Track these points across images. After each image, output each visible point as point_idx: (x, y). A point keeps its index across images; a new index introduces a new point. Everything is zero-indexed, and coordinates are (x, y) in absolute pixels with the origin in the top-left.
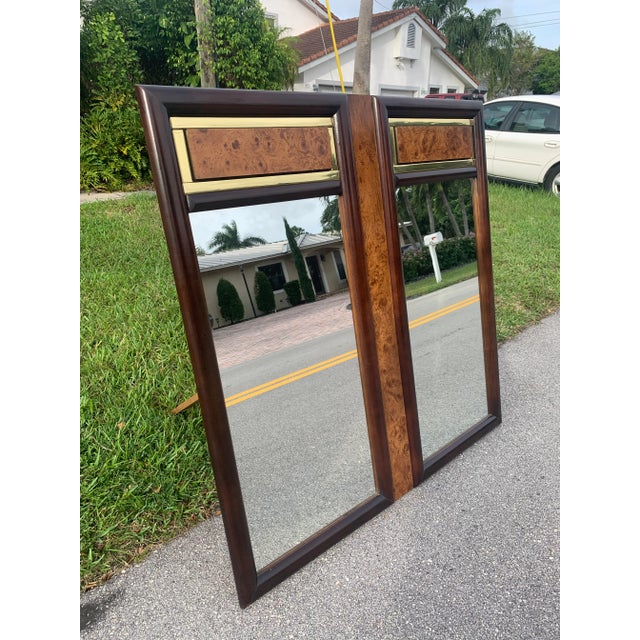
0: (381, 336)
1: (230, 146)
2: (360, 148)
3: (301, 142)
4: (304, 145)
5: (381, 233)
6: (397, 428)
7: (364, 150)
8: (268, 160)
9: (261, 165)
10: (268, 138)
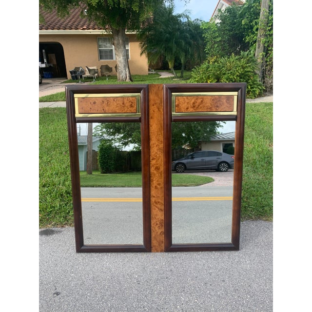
0: (154, 182)
1: (92, 103)
2: (153, 105)
3: (122, 102)
4: (123, 104)
5: (160, 140)
6: (158, 223)
7: (155, 106)
8: (107, 109)
9: (103, 110)
10: (108, 101)
